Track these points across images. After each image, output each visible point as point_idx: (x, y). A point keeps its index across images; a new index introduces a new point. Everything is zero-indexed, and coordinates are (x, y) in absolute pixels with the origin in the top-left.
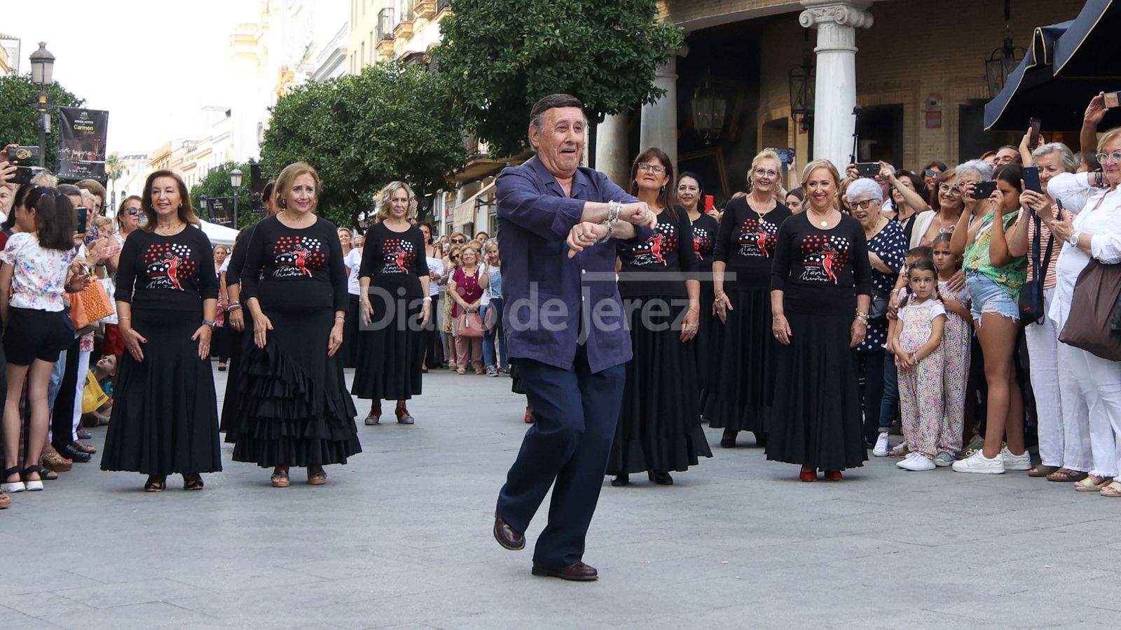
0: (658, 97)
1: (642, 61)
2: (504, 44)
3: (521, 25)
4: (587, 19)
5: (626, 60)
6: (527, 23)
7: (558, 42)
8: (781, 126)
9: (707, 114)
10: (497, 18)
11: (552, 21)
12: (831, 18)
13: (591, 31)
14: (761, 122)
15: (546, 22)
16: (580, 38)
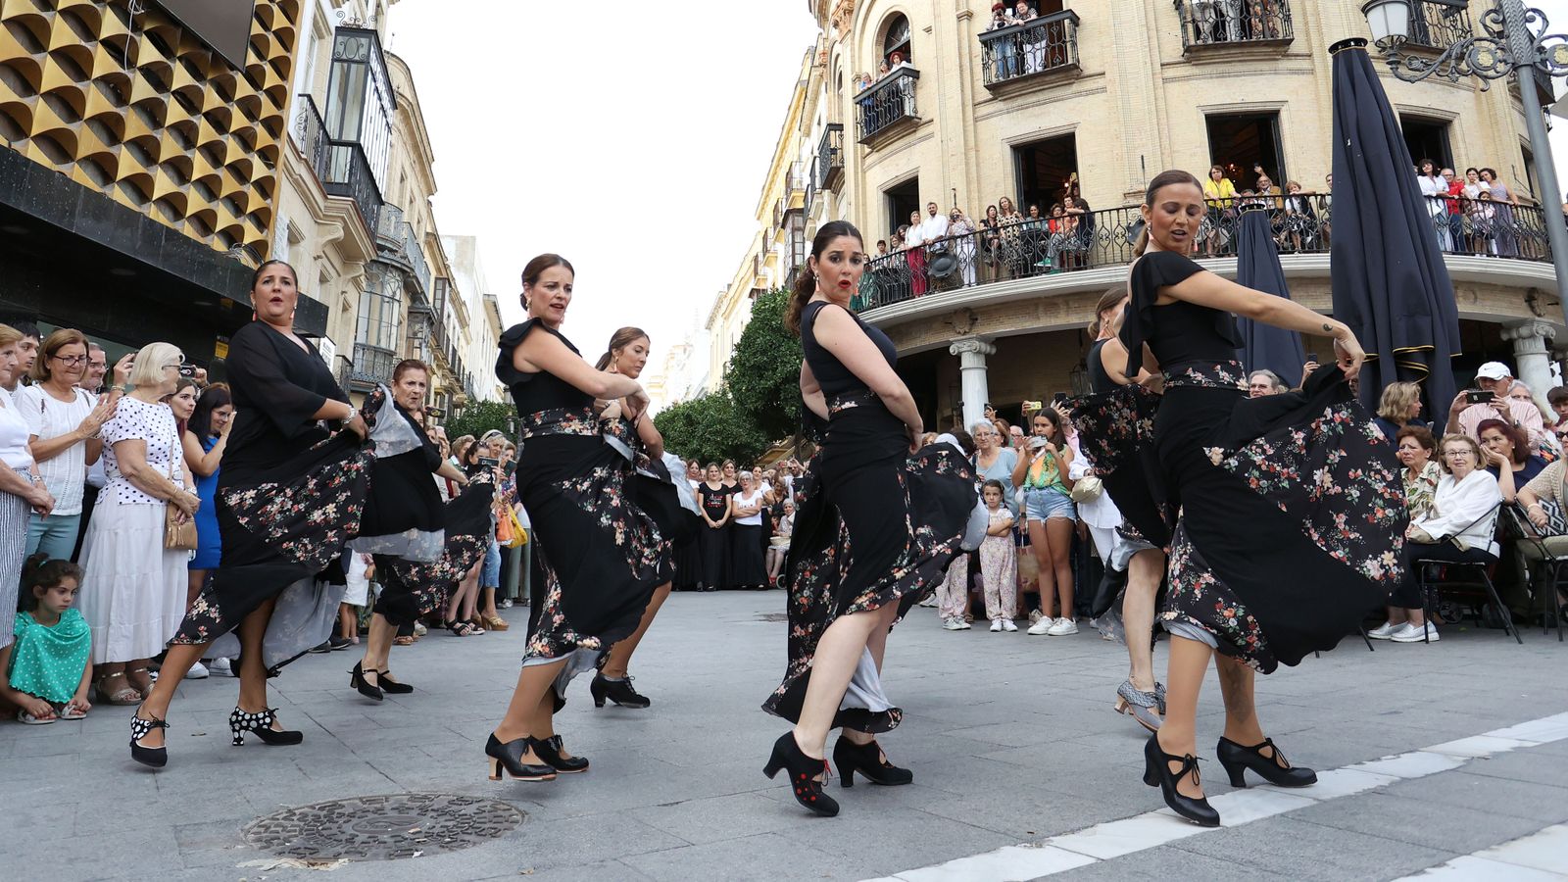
12: (970, 349)
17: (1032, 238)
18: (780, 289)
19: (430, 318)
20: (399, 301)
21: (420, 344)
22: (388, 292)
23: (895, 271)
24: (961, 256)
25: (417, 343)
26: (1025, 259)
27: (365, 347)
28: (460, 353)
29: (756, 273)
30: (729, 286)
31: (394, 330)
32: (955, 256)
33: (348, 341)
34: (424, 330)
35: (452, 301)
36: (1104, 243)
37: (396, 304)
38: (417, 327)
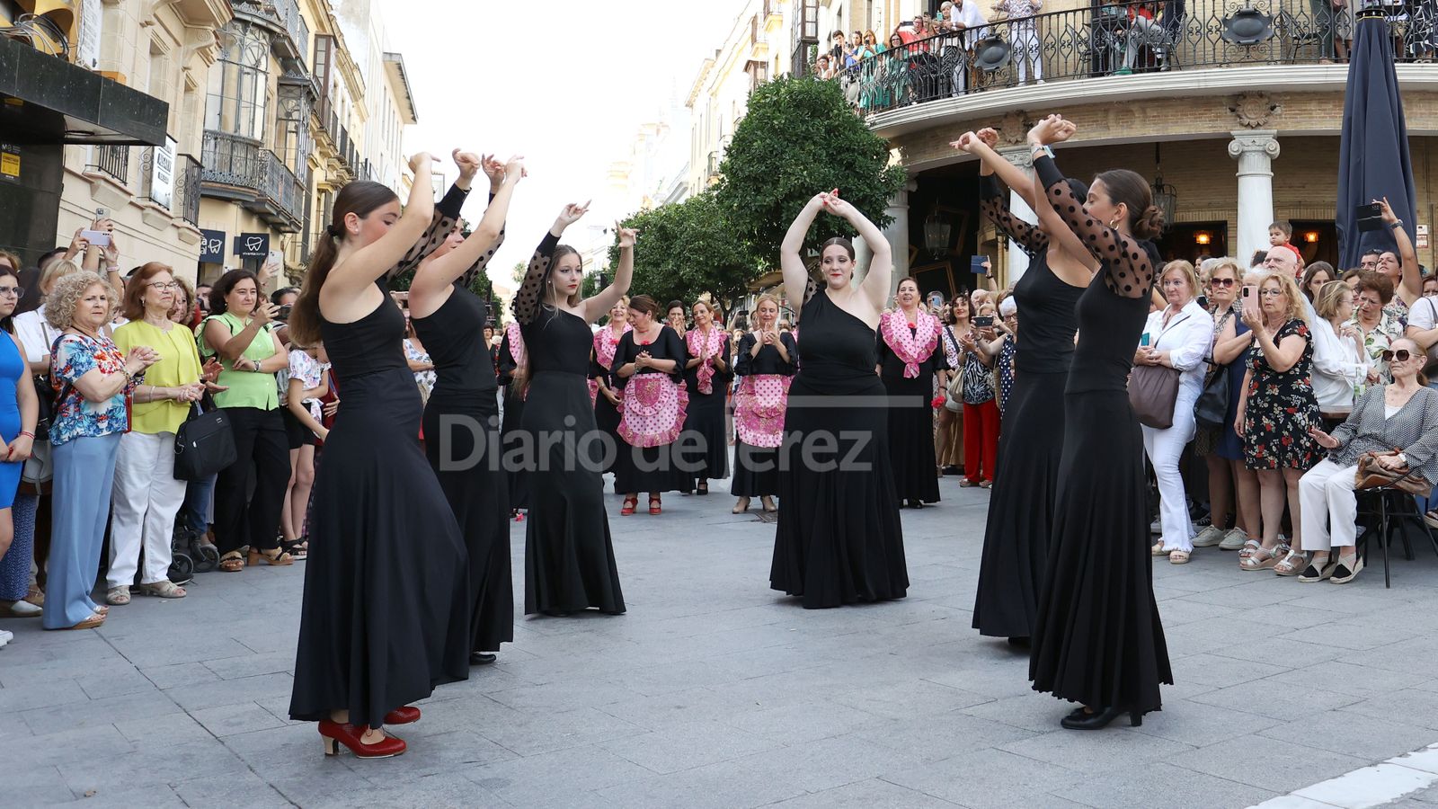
0: (889, 224)
1: (872, 196)
2: (764, 182)
3: (777, 167)
4: (831, 162)
5: (862, 194)
6: (782, 166)
7: (805, 181)
8: (994, 244)
9: (936, 236)
10: (759, 162)
11: (802, 164)
12: (1021, 162)
13: (832, 172)
14: (980, 241)
15: (797, 165)
16: (824, 178)
17: (1106, 26)
18: (786, 77)
19: (309, 93)
20: (264, 72)
21: (296, 127)
22: (248, 60)
23: (933, 60)
24: (1018, 45)
25: (291, 126)
26: (1095, 52)
27: (216, 136)
28: (351, 135)
29: (754, 40)
30: (718, 52)
31: (259, 112)
32: (1009, 45)
33: (194, 130)
34: (302, 109)
35: (341, 65)
36: (1195, 38)
37: (261, 77)
38: (292, 103)
